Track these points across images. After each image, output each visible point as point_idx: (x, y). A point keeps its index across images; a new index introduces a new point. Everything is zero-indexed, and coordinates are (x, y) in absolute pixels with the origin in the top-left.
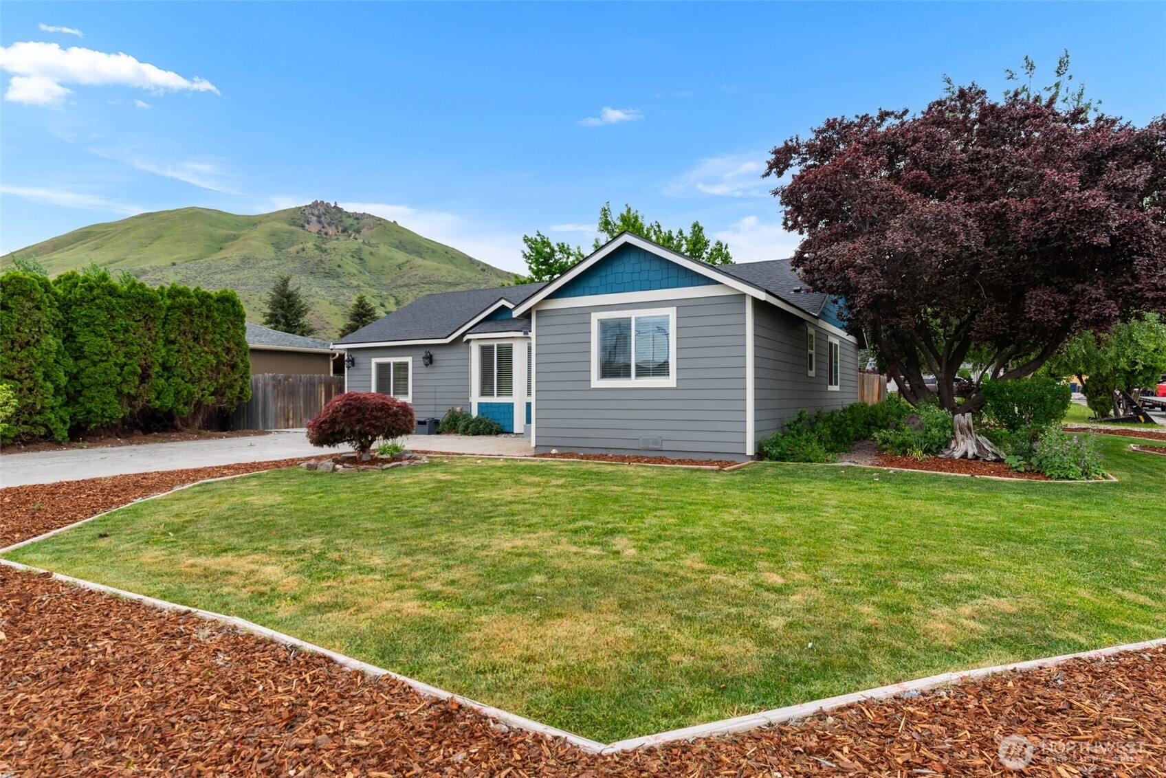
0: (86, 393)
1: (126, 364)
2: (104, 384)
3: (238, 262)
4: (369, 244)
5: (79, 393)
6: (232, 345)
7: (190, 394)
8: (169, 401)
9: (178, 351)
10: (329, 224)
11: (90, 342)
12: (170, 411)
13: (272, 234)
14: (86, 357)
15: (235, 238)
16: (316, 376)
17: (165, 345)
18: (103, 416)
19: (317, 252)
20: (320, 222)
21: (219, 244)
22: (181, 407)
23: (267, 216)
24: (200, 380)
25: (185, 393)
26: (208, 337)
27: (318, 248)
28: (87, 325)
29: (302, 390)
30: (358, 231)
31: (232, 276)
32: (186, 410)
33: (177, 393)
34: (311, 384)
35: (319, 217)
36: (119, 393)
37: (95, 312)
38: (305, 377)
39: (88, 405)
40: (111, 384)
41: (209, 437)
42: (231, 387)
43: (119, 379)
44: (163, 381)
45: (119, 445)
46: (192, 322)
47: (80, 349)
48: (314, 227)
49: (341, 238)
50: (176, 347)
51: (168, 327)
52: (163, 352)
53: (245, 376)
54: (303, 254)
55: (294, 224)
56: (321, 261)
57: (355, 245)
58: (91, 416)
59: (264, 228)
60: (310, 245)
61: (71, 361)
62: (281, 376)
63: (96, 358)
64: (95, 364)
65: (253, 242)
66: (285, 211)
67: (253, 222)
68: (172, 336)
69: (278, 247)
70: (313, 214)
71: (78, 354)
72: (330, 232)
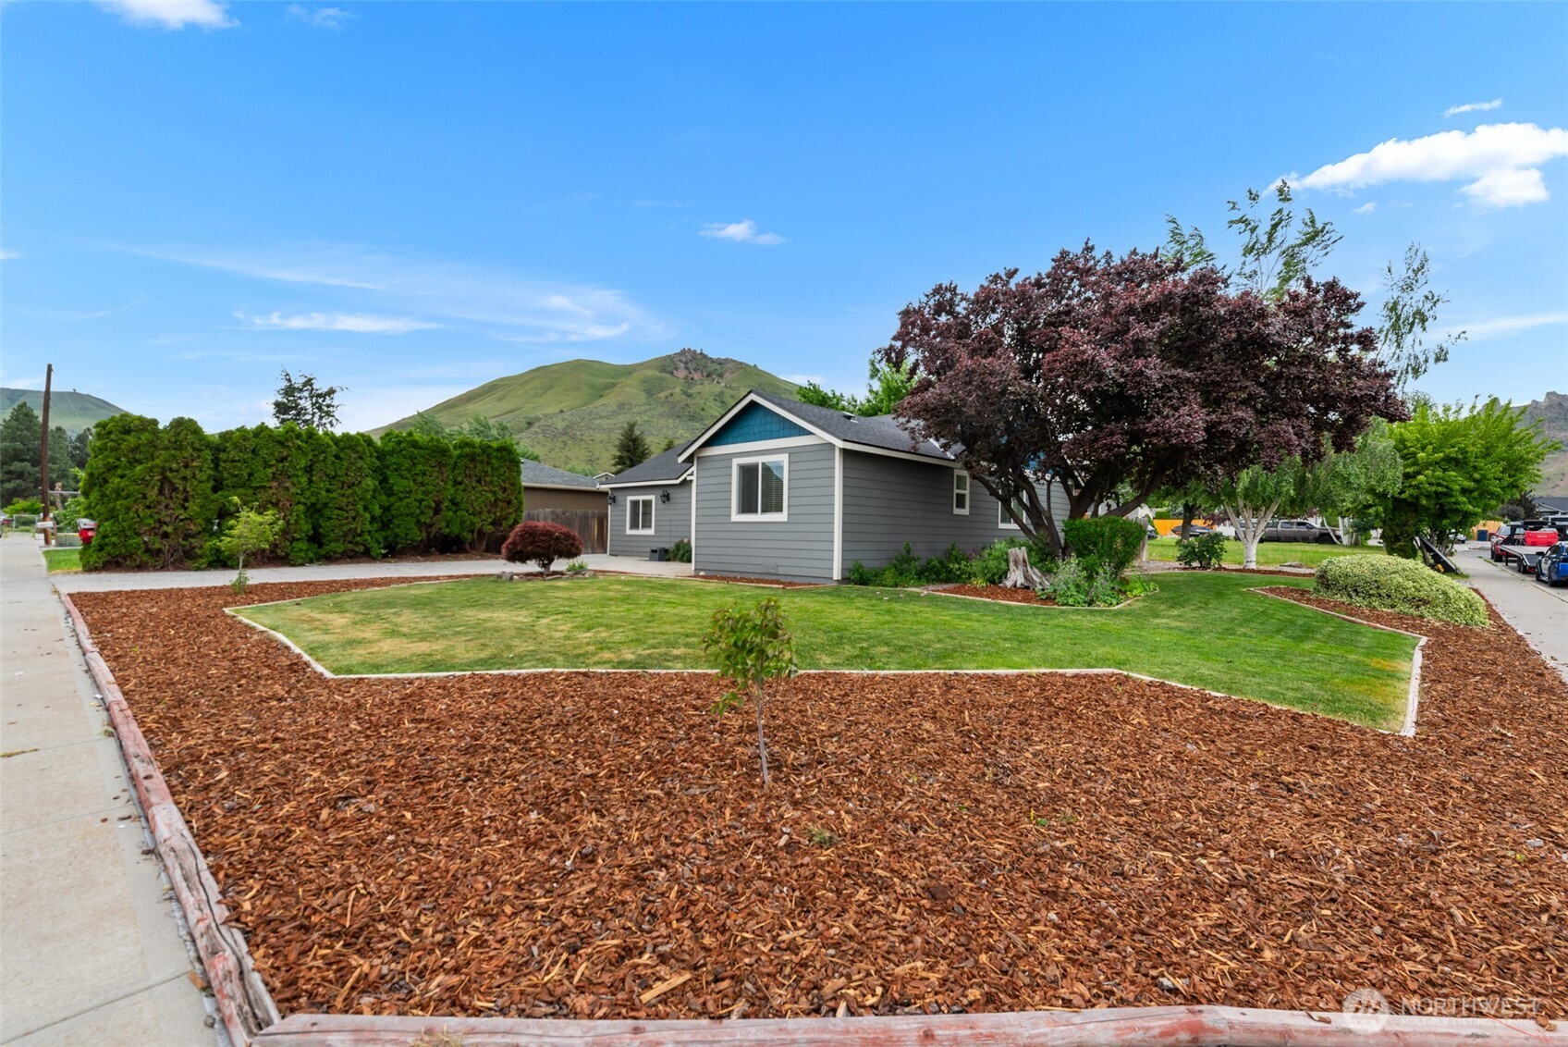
0: (396, 521)
1: (423, 500)
2: (407, 515)
3: (615, 408)
4: (730, 388)
5: (390, 521)
6: (507, 485)
7: (473, 524)
8: (455, 529)
9: (464, 490)
10: (695, 370)
11: (398, 483)
12: (458, 536)
13: (646, 381)
14: (395, 495)
15: (614, 385)
16: (590, 511)
17: (454, 486)
18: (406, 539)
19: (683, 397)
20: (687, 368)
21: (599, 392)
22: (465, 534)
23: (641, 364)
24: (480, 513)
25: (468, 523)
26: (488, 479)
27: (684, 393)
28: (396, 470)
29: (577, 523)
30: (721, 376)
31: (610, 421)
32: (469, 536)
33: (462, 523)
34: (586, 518)
35: (686, 363)
36: (418, 522)
37: (401, 460)
38: (580, 512)
39: (396, 530)
40: (411, 515)
41: (489, 558)
42: (506, 518)
43: (418, 511)
44: (451, 513)
45: (418, 561)
46: (475, 467)
47: (391, 489)
48: (682, 373)
49: (706, 383)
50: (461, 487)
51: (457, 472)
52: (452, 491)
53: (519, 510)
54: (671, 399)
55: (664, 370)
56: (687, 405)
57: (717, 389)
58: (398, 539)
59: (639, 375)
60: (677, 390)
61: (384, 497)
62: (559, 510)
63: (401, 495)
64: (401, 499)
65: (628, 390)
66: (657, 359)
67: (628, 371)
68: (459, 479)
69: (649, 393)
70: (681, 361)
71: (390, 493)
72: (696, 378)
